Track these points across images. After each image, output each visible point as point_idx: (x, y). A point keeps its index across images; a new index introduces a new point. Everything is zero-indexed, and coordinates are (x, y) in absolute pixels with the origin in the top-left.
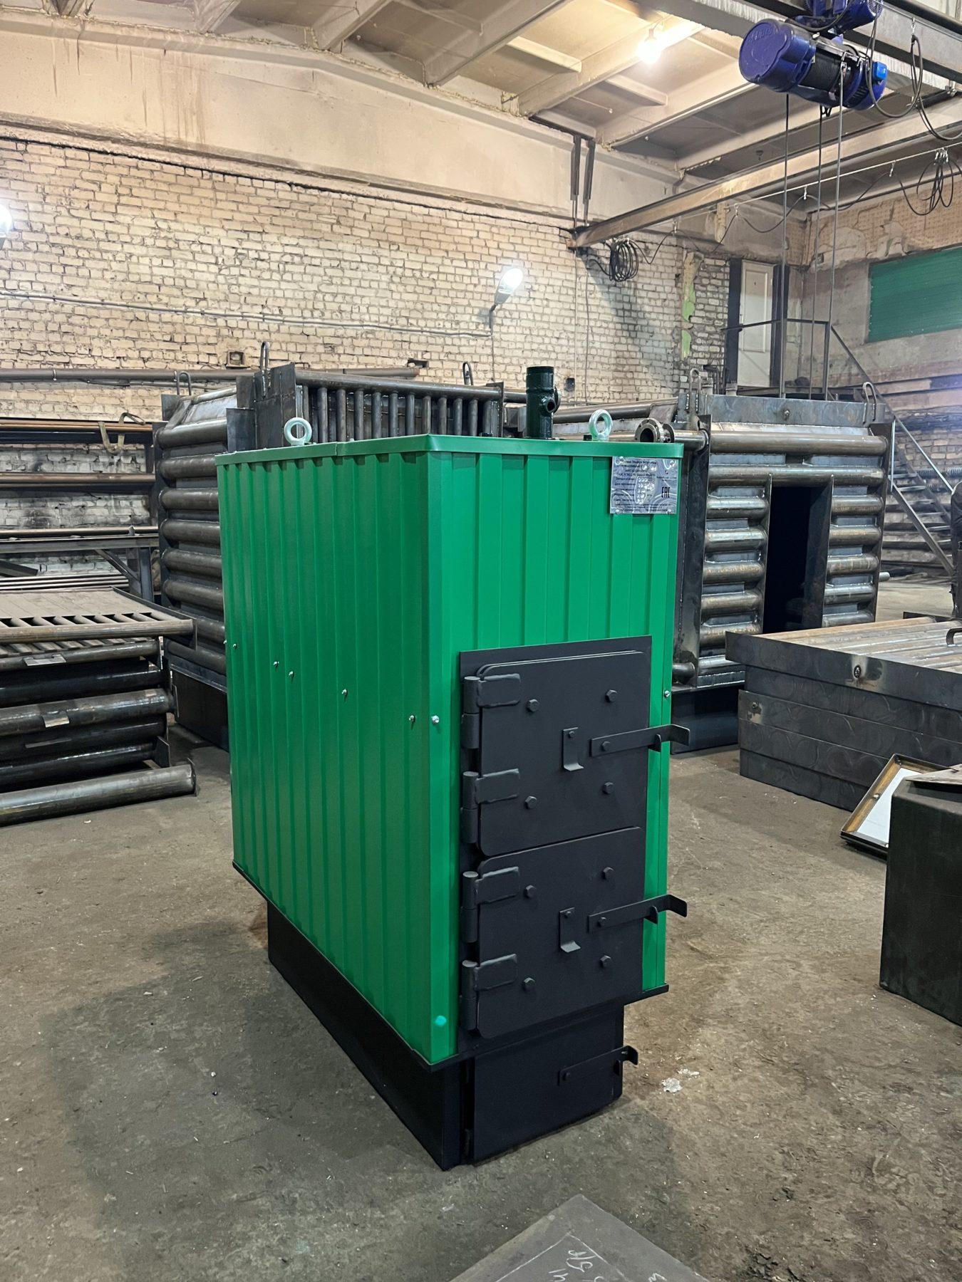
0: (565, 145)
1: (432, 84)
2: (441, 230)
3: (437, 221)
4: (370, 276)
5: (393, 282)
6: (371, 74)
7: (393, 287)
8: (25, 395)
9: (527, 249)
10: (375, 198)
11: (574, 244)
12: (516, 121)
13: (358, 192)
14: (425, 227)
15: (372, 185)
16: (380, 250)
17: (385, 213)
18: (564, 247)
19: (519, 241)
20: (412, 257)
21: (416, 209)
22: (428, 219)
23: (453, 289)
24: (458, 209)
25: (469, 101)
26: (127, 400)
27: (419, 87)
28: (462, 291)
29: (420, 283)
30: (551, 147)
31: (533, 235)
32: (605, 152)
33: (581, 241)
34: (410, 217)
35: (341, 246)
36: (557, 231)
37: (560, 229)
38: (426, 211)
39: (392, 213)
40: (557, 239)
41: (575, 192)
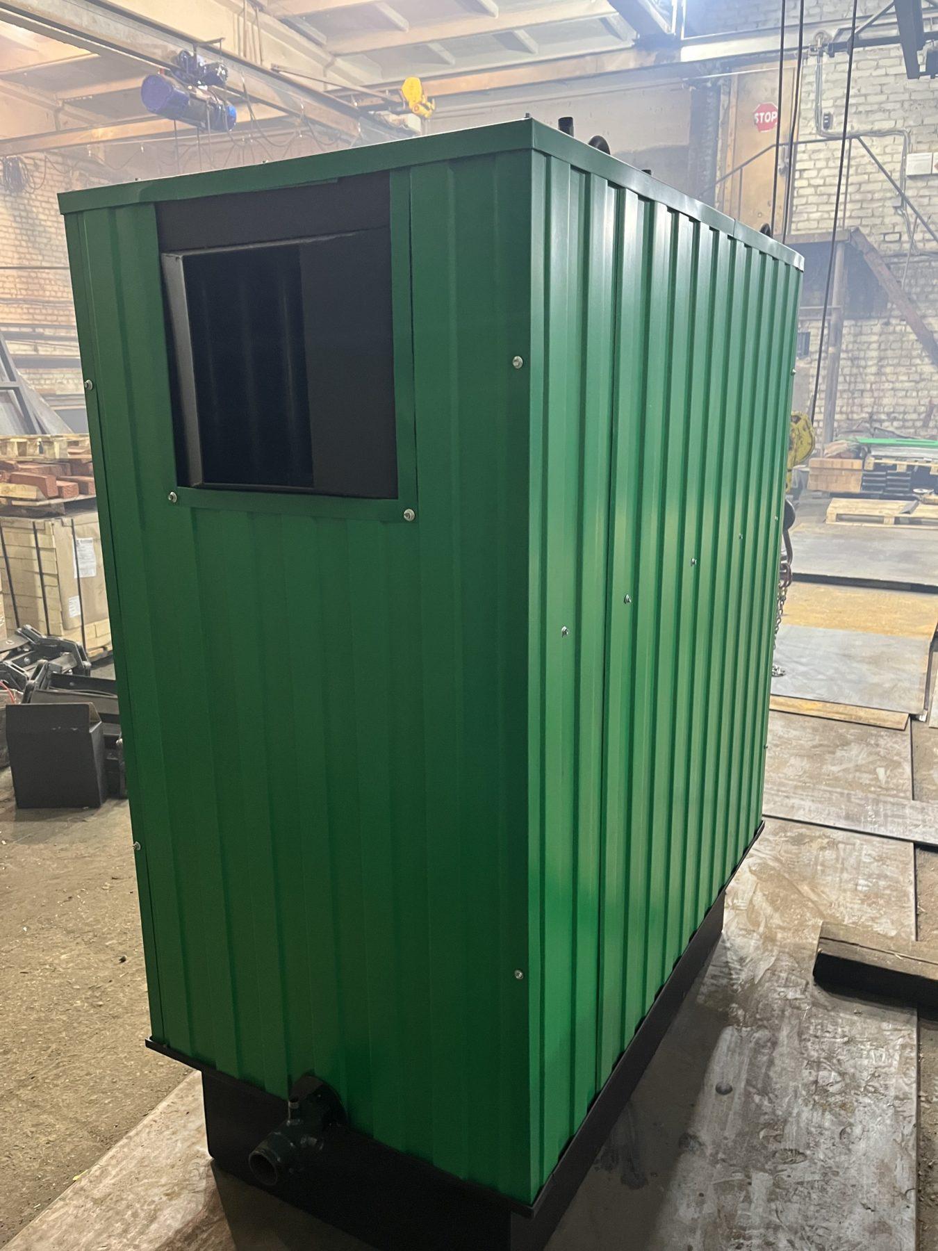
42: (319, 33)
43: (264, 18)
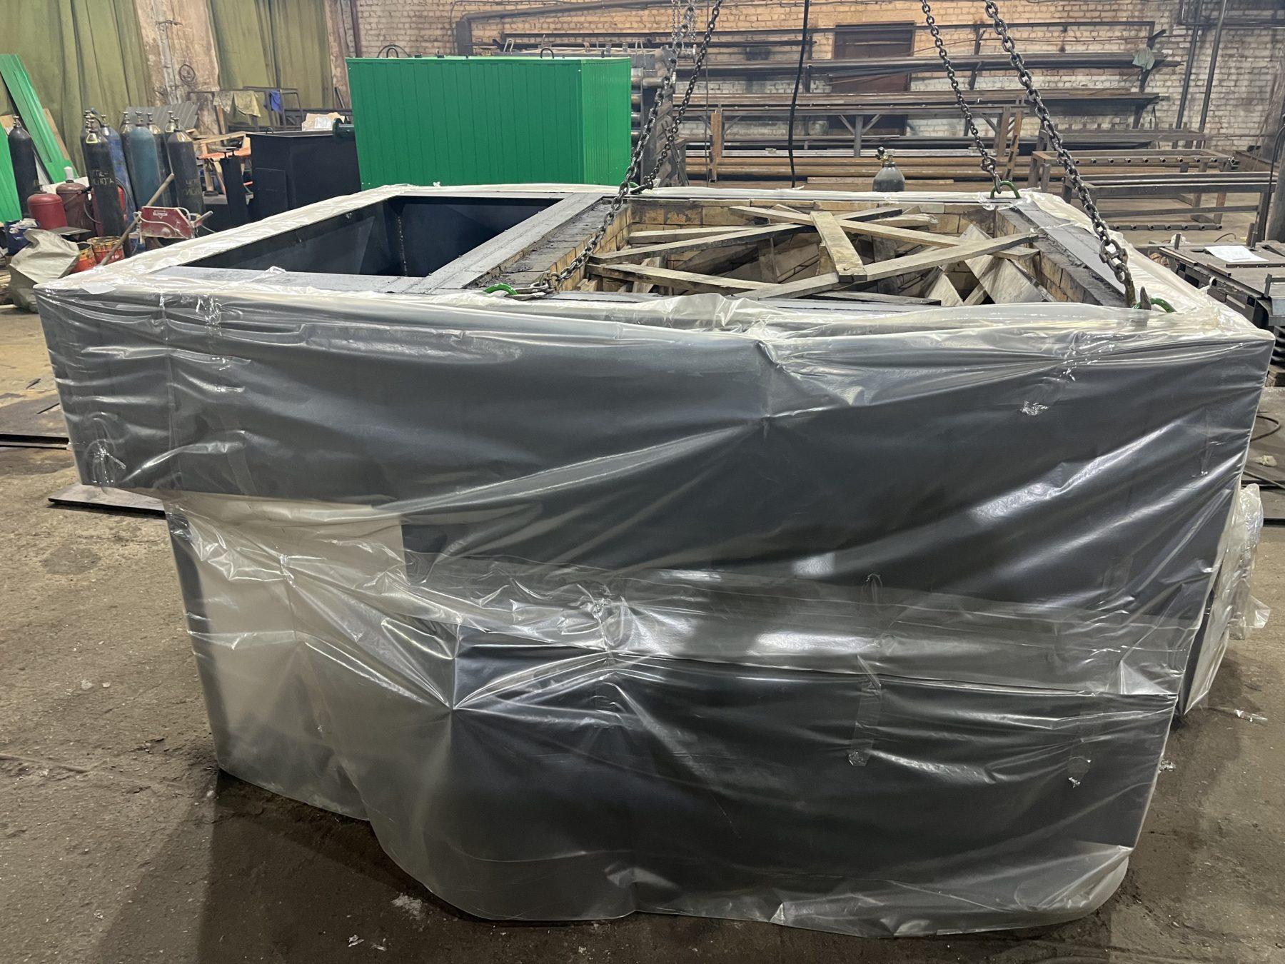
8: (589, 19)
26: (645, 18)
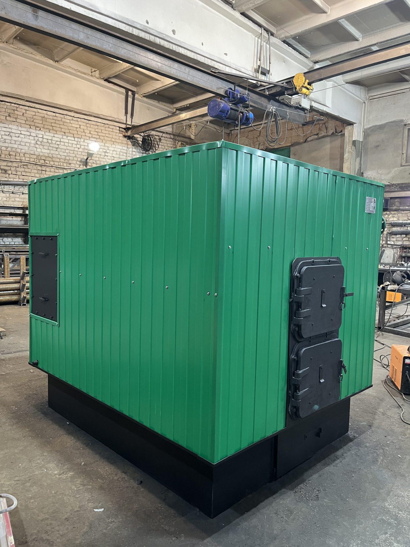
0: (121, 93)
1: (57, 61)
2: (62, 123)
3: (60, 119)
4: (26, 140)
5: (37, 144)
6: (27, 54)
7: (37, 146)
9: (104, 135)
10: (28, 107)
11: (126, 134)
12: (98, 81)
13: (19, 103)
14: (54, 121)
15: (27, 101)
16: (30, 129)
17: (34, 114)
18: (121, 135)
19: (100, 131)
20: (47, 134)
21: (49, 113)
22: (55, 118)
23: (68, 149)
24: (70, 115)
25: (75, 70)
27: (51, 62)
28: (72, 150)
29: (51, 145)
30: (115, 93)
31: (107, 129)
32: (140, 98)
33: (129, 133)
34: (46, 116)
35: (10, 126)
36: (118, 128)
37: (120, 127)
38: (54, 114)
39: (37, 114)
40: (118, 131)
41: (126, 113)
42: (307, 51)
43: (273, 40)
